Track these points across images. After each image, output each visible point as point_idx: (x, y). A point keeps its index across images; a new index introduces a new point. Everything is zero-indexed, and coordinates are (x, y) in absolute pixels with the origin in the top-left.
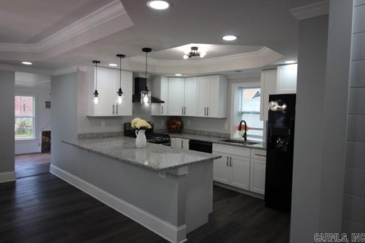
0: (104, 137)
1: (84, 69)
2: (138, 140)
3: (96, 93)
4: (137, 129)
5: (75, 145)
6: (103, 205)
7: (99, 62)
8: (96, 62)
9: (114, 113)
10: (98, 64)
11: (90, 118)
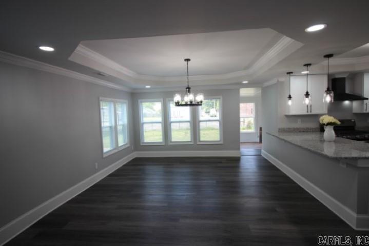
0: (300, 132)
1: (282, 79)
2: (327, 134)
3: (290, 97)
4: (324, 124)
5: (276, 137)
6: (294, 183)
7: (292, 73)
8: (289, 73)
9: (308, 112)
10: (291, 74)
11: (287, 116)
